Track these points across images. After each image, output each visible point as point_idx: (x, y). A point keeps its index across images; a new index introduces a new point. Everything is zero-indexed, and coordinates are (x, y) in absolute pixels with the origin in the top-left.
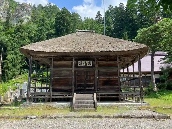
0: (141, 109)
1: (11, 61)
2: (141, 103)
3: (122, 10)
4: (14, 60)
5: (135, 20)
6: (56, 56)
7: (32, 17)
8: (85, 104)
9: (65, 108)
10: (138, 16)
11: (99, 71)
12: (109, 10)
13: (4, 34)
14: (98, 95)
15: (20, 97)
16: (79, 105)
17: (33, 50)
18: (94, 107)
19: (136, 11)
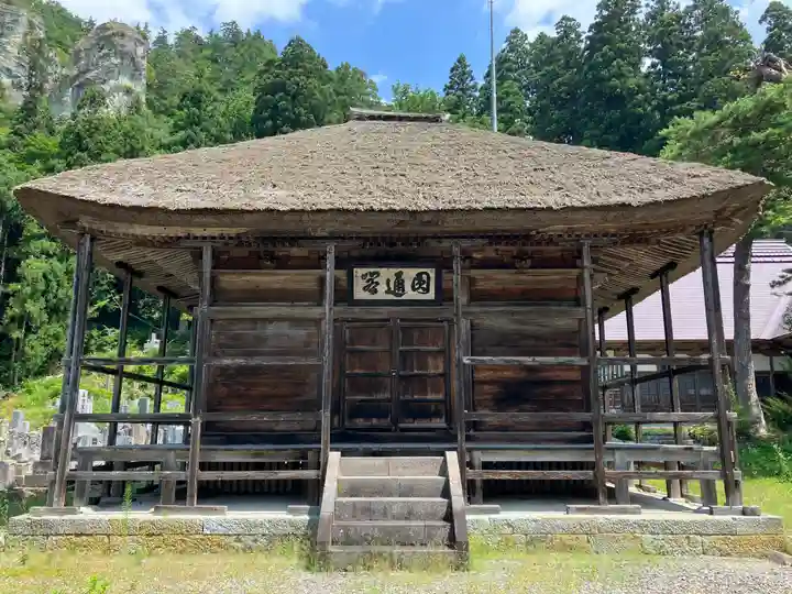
0: (729, 554)
1: (41, 286)
2: (728, 518)
3: (571, 48)
4: (54, 284)
5: (633, 94)
6: (231, 238)
7: (149, 86)
8: (394, 518)
9: (275, 539)
10: (647, 76)
11: (472, 325)
12: (511, 50)
13: (10, 161)
14: (471, 465)
15: (40, 470)
16: (355, 527)
17: (93, 198)
18: (452, 541)
19: (641, 54)
